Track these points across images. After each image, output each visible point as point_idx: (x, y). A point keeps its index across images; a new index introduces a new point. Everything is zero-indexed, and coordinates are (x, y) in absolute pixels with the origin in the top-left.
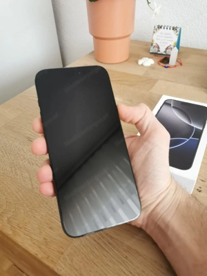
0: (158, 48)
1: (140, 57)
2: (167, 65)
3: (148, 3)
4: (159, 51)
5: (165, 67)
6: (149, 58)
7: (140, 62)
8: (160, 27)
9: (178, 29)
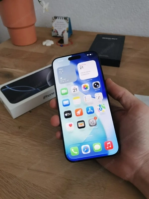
0: (57, 32)
1: (45, 40)
2: (62, 45)
3: (39, 2)
4: (58, 34)
5: (61, 46)
6: (51, 40)
7: (44, 43)
8: (56, 18)
9: (68, 19)
